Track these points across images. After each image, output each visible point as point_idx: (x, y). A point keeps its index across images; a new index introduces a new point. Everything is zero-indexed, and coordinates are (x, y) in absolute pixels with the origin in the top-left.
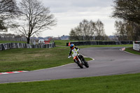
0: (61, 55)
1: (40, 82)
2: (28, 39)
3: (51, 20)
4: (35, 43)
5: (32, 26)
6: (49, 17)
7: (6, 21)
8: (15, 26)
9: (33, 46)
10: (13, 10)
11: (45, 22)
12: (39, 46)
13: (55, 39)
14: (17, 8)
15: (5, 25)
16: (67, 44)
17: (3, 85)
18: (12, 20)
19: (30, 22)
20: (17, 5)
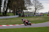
0: (46, 19)
1: (40, 27)
2: (35, 13)
3: (43, 7)
4: (37, 15)
5: (36, 9)
6: (42, 6)
7: (27, 7)
8: (30, 9)
9: (36, 16)
10: (30, 4)
11: (40, 8)
12: (38, 16)
13: (43, 13)
14: (31, 3)
15: (27, 9)
16: (48, 15)
17: (27, 28)
18: (29, 7)
19: (36, 8)
20: (31, 2)
